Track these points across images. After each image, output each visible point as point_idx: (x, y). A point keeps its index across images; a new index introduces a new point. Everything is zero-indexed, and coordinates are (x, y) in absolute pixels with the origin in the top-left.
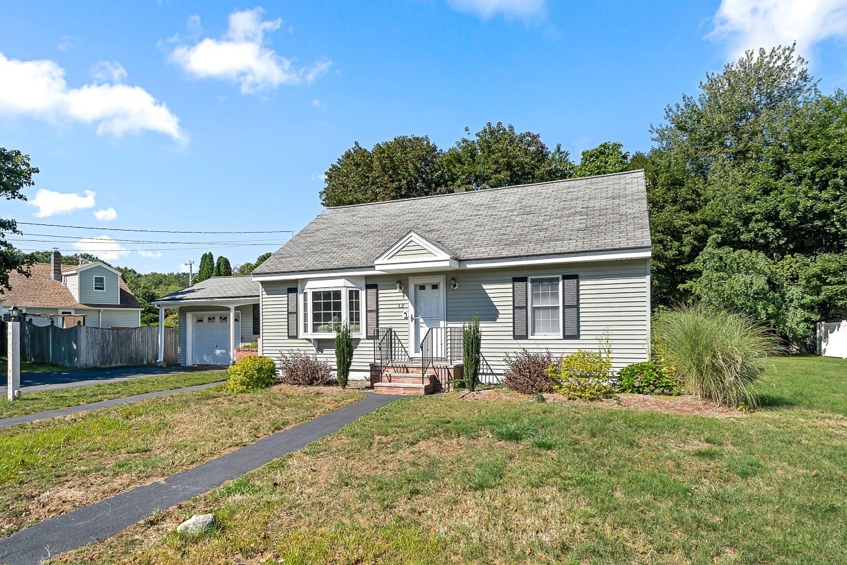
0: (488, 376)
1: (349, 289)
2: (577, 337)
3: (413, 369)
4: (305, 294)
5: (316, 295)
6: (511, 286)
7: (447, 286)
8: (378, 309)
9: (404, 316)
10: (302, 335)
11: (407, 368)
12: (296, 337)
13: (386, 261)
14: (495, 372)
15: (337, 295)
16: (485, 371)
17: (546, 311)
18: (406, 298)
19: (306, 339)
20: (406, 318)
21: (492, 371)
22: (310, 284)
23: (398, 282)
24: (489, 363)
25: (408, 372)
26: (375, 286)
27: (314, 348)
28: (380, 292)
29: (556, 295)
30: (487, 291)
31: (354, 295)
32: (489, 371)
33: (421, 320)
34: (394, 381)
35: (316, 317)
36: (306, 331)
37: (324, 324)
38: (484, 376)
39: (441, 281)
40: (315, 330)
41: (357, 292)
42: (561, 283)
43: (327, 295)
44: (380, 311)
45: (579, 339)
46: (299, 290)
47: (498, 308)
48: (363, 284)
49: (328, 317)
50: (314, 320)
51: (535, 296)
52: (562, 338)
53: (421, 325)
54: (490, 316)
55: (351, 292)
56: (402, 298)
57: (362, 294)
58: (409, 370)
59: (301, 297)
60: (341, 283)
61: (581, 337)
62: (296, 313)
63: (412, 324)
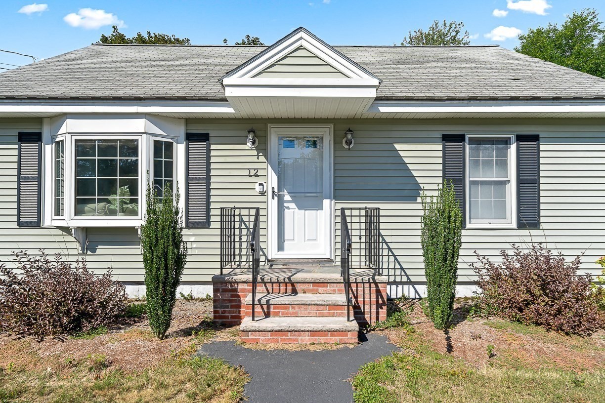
0: (400, 287)
1: (153, 138)
2: (536, 225)
3: (305, 287)
4: (59, 145)
5: (83, 147)
6: (440, 147)
7: (337, 142)
8: (209, 177)
9: (258, 189)
10: (49, 218)
11: (293, 284)
12: (37, 224)
13: (247, 80)
14: (413, 279)
15: (131, 148)
16: (398, 279)
17: (486, 188)
18: (262, 159)
19: (58, 228)
20: (263, 193)
21: (408, 278)
22: (70, 125)
23: (249, 132)
24: (404, 266)
25: (295, 292)
26: (204, 137)
27: (77, 245)
28: (213, 147)
29: (503, 164)
30: (402, 154)
31: (162, 150)
32: (405, 279)
33: (287, 197)
34: (277, 314)
35: (82, 188)
36: (58, 211)
37: (100, 201)
38: (394, 287)
39: (326, 134)
40: (78, 212)
41: (169, 146)
42: (513, 147)
43: (108, 147)
44: (213, 179)
45: (539, 229)
46: (46, 135)
47: (419, 180)
48: (181, 131)
49: (108, 188)
50: (78, 192)
51: (475, 164)
52: (515, 226)
53: (286, 205)
54: (406, 193)
55: (158, 145)
56: (255, 159)
57: (180, 150)
58: (299, 287)
59: (49, 150)
60: (138, 125)
61: (543, 226)
62: (39, 179)
63: (273, 204)
